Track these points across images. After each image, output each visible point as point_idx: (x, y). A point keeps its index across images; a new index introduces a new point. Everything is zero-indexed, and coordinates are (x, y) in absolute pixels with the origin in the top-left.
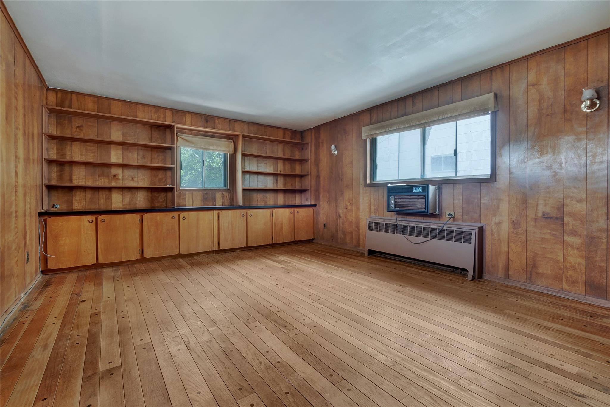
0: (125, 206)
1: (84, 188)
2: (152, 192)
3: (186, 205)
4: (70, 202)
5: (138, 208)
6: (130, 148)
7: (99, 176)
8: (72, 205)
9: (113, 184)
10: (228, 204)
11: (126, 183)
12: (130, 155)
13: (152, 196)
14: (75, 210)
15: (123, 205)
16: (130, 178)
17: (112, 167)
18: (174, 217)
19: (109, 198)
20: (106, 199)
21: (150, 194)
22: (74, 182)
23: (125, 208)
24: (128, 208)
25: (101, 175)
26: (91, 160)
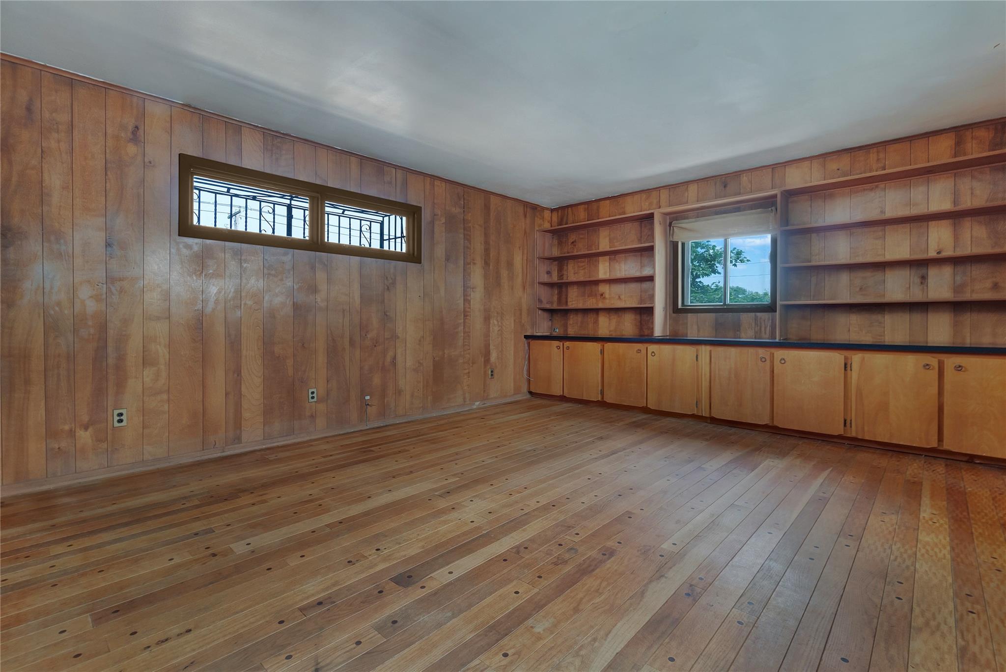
0: (611, 333)
1: (577, 311)
2: (640, 314)
3: (687, 334)
4: (565, 326)
5: (625, 335)
6: (617, 256)
7: (588, 296)
8: (566, 330)
9: (601, 306)
10: (767, 335)
11: (612, 302)
12: (617, 266)
13: (641, 320)
14: (569, 334)
15: (610, 331)
16: (617, 297)
17: (600, 284)
18: (639, 351)
19: (596, 322)
20: (594, 323)
21: (638, 317)
22: (569, 304)
23: (611, 335)
24: (614, 335)
25: (591, 295)
26: (582, 279)
